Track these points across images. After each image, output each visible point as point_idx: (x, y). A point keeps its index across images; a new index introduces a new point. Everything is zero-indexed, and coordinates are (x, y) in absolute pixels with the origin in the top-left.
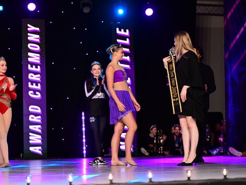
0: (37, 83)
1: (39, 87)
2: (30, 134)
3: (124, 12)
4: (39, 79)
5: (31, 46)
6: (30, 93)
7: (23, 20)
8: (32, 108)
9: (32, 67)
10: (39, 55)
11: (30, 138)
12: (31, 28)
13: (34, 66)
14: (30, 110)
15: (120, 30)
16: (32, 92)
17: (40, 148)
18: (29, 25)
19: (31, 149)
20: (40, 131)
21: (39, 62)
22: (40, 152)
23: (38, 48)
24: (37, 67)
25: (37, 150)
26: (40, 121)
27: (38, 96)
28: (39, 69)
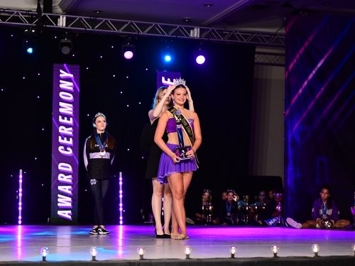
0: (68, 137)
1: (71, 142)
2: (59, 196)
3: (172, 59)
4: (71, 133)
5: (63, 95)
6: (60, 148)
7: (55, 65)
8: (62, 166)
9: (63, 118)
10: (71, 105)
11: (59, 200)
12: (64, 74)
13: (66, 118)
14: (60, 168)
15: (167, 80)
16: (62, 147)
17: (70, 212)
18: (61, 71)
19: (60, 213)
20: (70, 192)
21: (71, 113)
22: (70, 217)
23: (71, 98)
24: (69, 119)
25: (66, 214)
26: (70, 181)
27: (70, 152)
28: (71, 122)
